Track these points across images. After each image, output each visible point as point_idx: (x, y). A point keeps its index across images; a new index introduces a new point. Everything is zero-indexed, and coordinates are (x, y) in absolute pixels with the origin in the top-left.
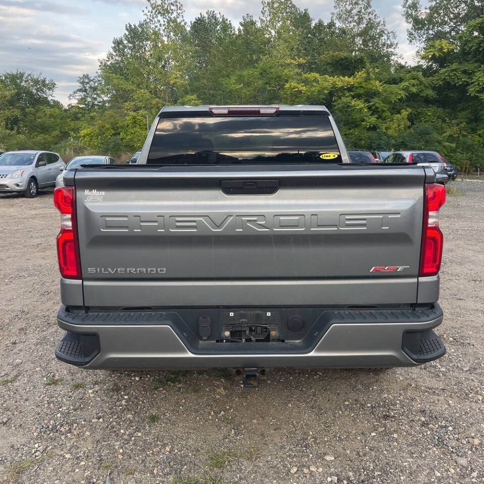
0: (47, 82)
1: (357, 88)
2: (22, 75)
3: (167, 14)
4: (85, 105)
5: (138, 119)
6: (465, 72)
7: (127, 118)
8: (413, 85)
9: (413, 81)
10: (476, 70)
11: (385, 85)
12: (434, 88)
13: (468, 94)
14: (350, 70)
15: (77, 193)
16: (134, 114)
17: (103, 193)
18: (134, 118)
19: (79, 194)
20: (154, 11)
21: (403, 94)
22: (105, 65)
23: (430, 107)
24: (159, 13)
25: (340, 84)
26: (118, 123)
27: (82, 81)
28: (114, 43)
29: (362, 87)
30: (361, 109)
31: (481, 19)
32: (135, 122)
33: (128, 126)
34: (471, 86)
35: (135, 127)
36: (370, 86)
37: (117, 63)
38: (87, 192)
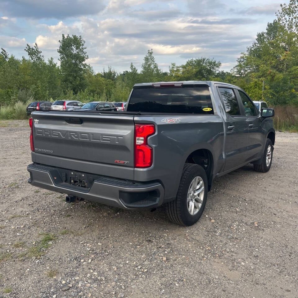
0: (217, 63)
2: (204, 60)
3: (291, 14)
4: (240, 74)
5: (258, 83)
7: (252, 83)
16: (256, 80)
18: (256, 82)
20: (283, 13)
22: (251, 50)
24: (287, 13)
26: (245, 86)
27: (239, 60)
28: (257, 36)
32: (256, 85)
33: (251, 87)
35: (256, 88)
37: (258, 48)
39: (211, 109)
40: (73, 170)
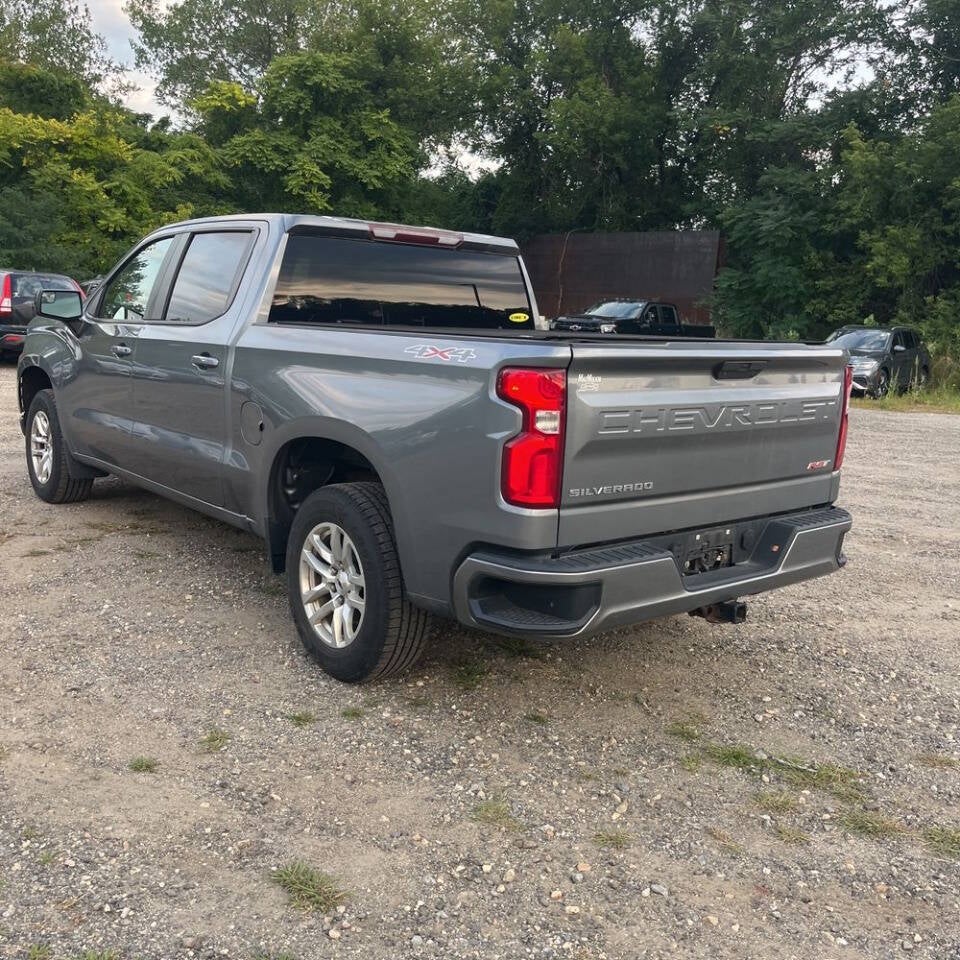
1: (78, 146)
6: (276, 148)
8: (193, 159)
9: (192, 151)
10: (295, 149)
11: (138, 151)
12: (227, 171)
13: (286, 190)
14: (50, 104)
15: (569, 379)
17: (599, 379)
19: (572, 380)
21: (176, 174)
23: (222, 205)
25: (42, 135)
29: (91, 147)
30: (93, 193)
31: (299, 58)
34: (292, 176)
36: (107, 148)
38: (581, 378)
39: (527, 317)
40: (694, 528)
